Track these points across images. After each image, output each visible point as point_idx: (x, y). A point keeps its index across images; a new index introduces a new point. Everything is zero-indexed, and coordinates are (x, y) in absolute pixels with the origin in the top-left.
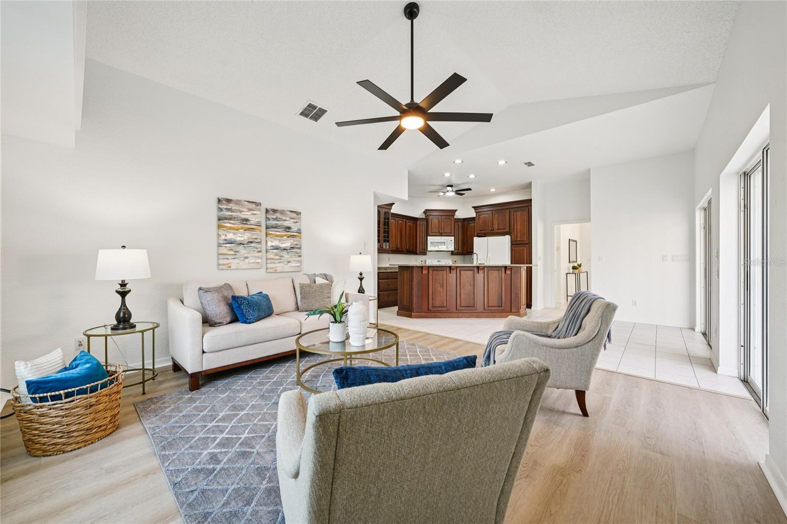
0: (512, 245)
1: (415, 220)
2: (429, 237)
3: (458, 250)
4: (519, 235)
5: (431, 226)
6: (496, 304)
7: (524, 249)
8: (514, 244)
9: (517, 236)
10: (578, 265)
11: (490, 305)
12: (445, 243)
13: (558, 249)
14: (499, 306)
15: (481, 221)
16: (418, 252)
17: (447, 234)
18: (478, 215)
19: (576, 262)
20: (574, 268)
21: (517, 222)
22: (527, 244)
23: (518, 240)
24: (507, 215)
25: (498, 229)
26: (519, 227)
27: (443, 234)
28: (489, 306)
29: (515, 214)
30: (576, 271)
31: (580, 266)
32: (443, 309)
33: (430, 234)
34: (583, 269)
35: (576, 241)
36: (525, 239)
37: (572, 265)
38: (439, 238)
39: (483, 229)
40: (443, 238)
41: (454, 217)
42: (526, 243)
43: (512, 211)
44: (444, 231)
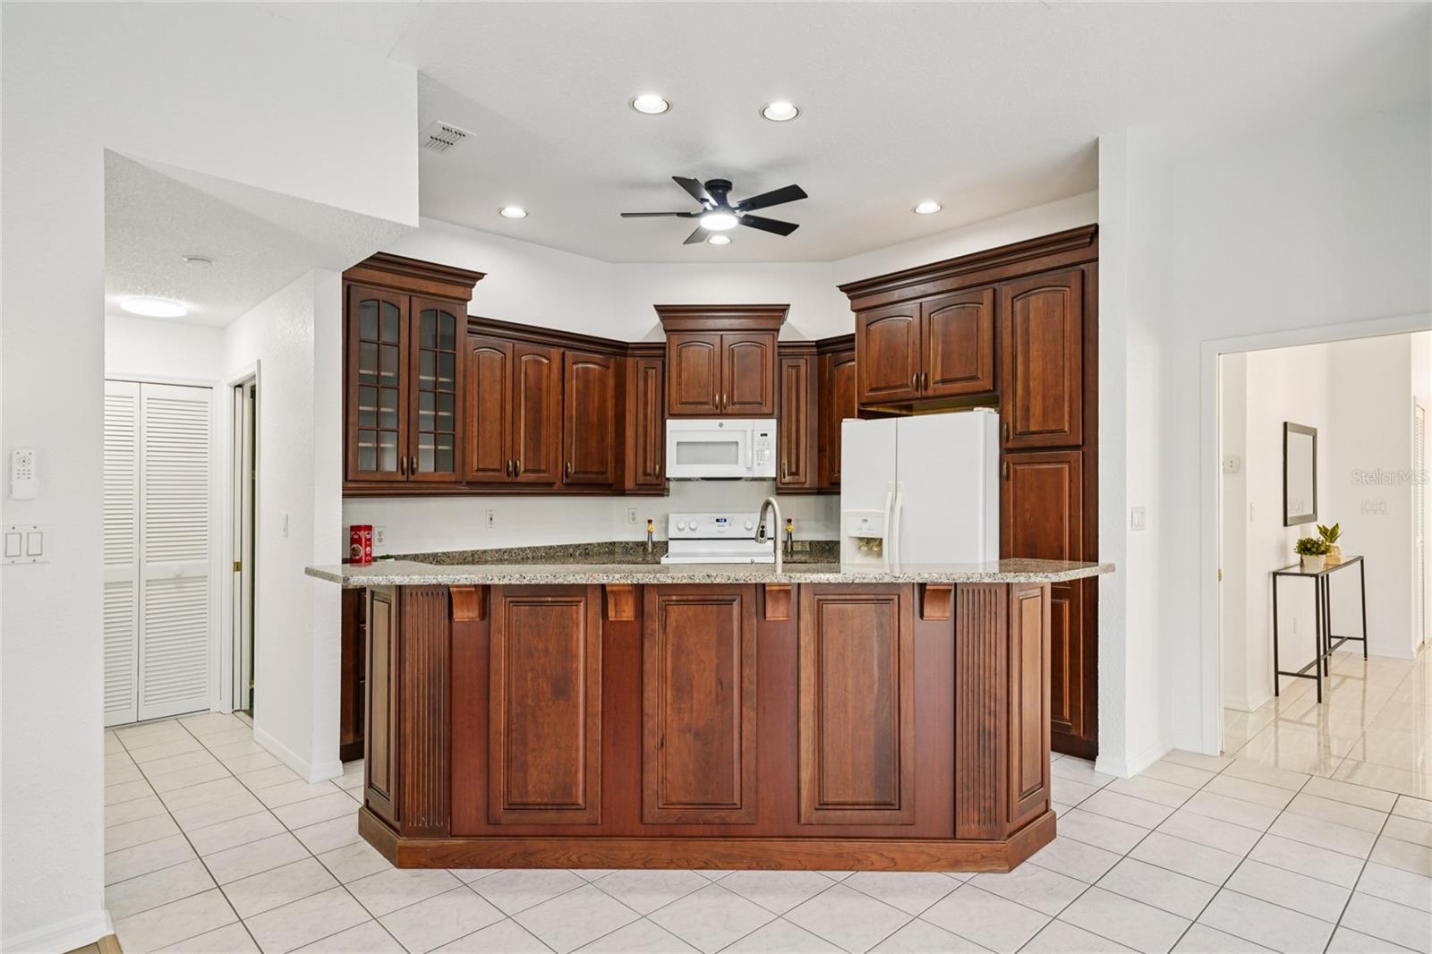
0: (1005, 451)
1: (616, 350)
2: (670, 423)
3: (797, 473)
4: (1036, 406)
5: (680, 376)
6: (865, 790)
7: (1059, 472)
8: (1014, 448)
9: (1027, 410)
10: (1324, 531)
11: (829, 798)
12: (737, 443)
13: (1235, 466)
14: (881, 805)
15: (875, 347)
16: (629, 484)
17: (748, 408)
18: (864, 323)
19: (1314, 516)
20: (1307, 548)
21: (1027, 344)
22: (1076, 447)
23: (1033, 428)
24: (986, 310)
25: (944, 381)
26: (1036, 367)
27: (730, 409)
28: (823, 805)
29: (1018, 305)
30: (1317, 564)
31: (1331, 534)
32: (569, 816)
33: (677, 408)
34: (1344, 547)
35: (1313, 433)
36: (1066, 429)
37: (1295, 534)
38: (713, 423)
39: (883, 385)
40: (729, 423)
41: (775, 338)
42: (1072, 442)
43: (1006, 291)
44: (731, 397)
